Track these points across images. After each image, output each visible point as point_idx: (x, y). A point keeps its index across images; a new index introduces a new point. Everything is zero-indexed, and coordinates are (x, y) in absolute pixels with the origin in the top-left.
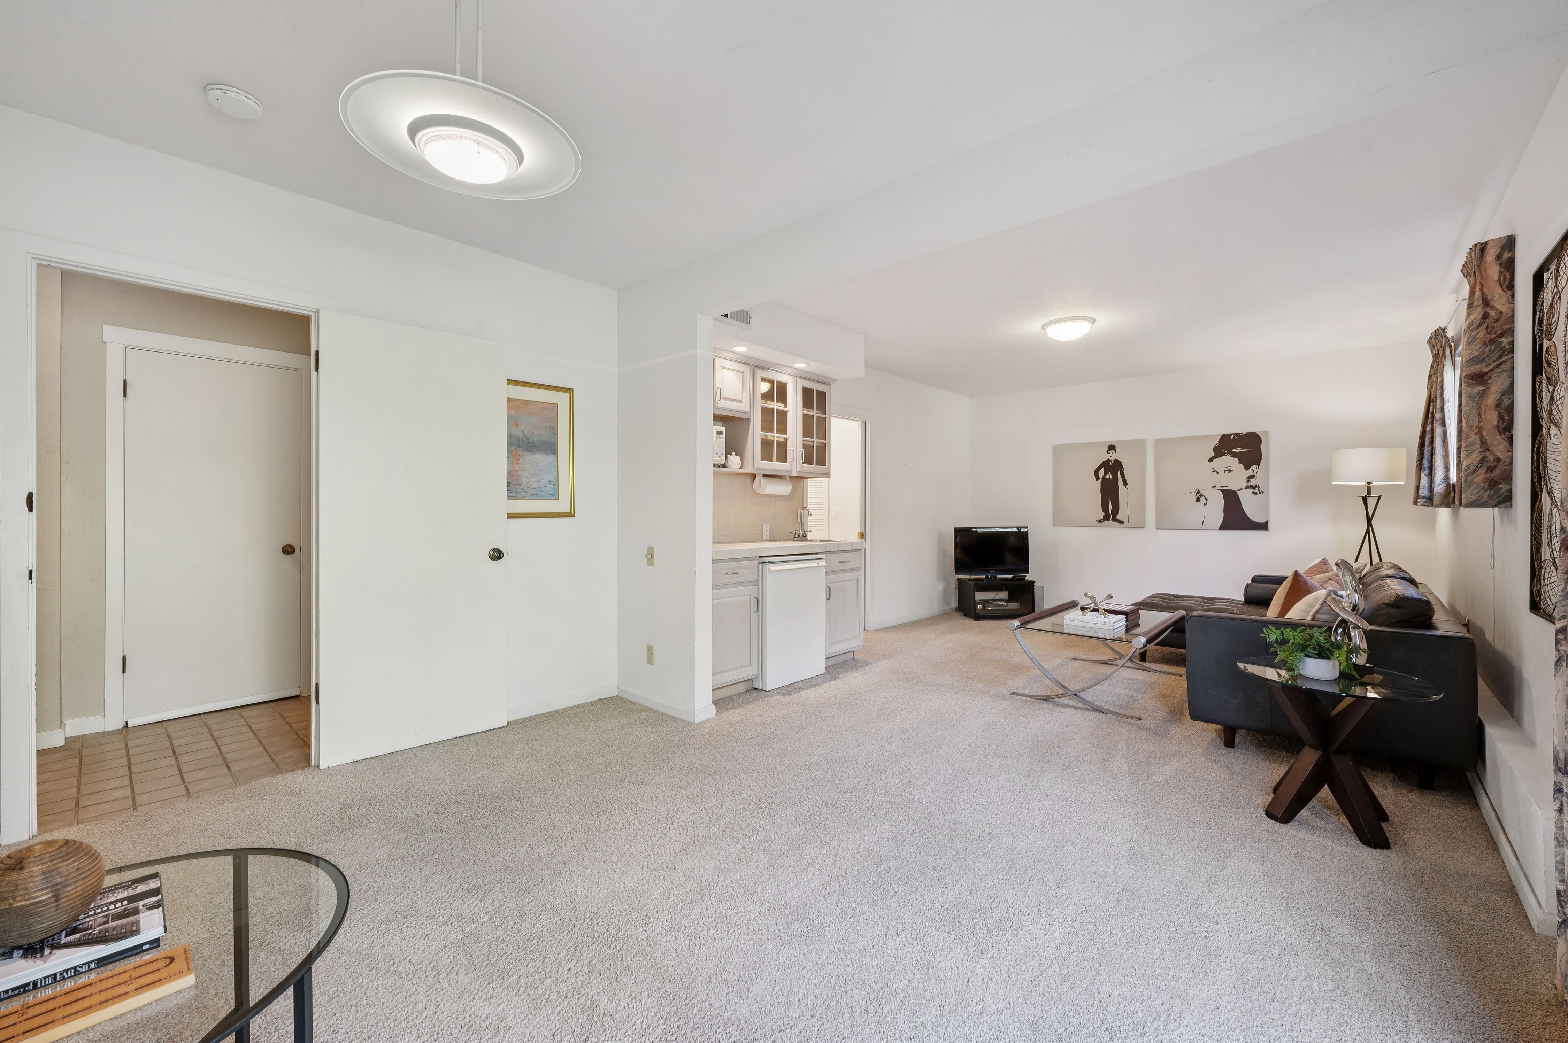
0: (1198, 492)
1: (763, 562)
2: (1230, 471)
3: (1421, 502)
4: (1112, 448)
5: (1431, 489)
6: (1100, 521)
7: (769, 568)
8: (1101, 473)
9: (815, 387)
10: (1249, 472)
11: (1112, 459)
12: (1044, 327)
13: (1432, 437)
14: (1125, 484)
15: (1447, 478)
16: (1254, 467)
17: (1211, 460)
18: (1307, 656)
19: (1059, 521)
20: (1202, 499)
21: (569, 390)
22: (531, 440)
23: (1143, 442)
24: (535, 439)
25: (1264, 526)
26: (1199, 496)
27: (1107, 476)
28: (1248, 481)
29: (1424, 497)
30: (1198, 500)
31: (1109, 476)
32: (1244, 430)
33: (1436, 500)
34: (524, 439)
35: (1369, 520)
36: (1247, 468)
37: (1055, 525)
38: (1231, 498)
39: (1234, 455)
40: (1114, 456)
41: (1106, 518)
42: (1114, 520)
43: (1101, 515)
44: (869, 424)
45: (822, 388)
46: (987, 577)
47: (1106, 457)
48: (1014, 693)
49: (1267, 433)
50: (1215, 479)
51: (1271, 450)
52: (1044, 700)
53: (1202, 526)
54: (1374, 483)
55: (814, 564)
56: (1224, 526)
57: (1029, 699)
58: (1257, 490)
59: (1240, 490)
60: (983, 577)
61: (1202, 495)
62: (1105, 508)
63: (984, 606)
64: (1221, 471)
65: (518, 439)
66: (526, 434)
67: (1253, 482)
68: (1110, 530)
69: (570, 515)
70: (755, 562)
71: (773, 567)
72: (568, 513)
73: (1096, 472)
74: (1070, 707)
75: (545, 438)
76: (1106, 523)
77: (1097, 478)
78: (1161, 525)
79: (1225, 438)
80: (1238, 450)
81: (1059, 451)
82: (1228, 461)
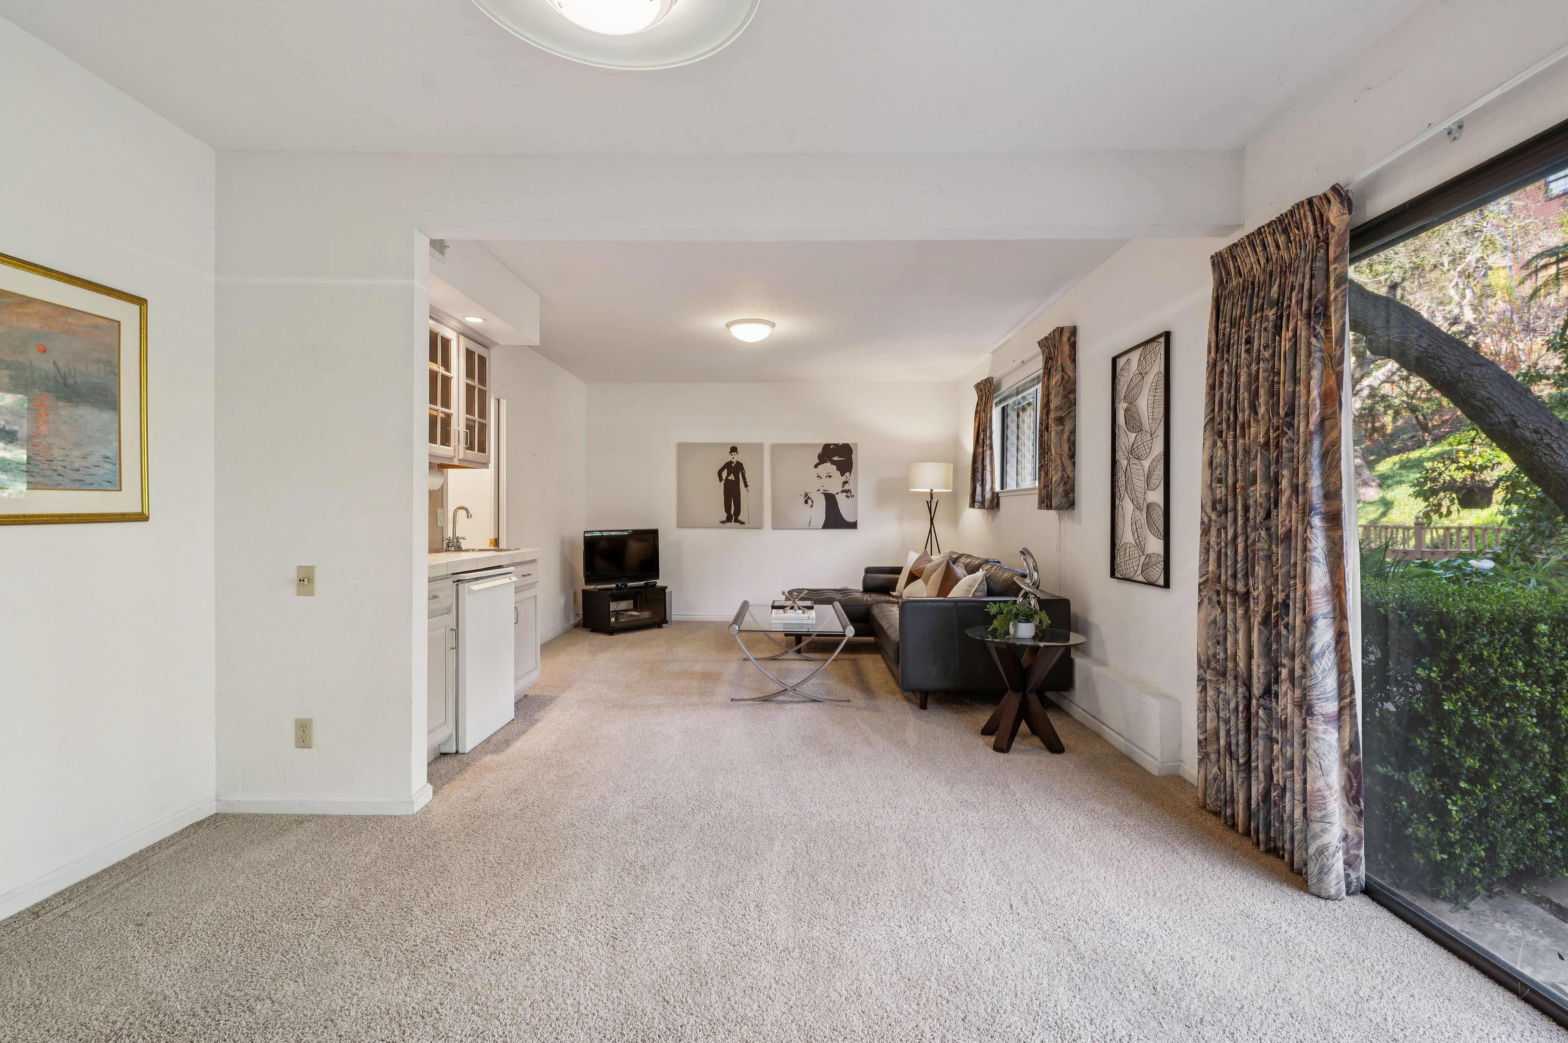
0: (806, 495)
1: (458, 581)
2: (830, 477)
3: (977, 505)
4: (734, 449)
5: (983, 496)
6: (723, 522)
7: (469, 588)
8: (724, 474)
9: (478, 350)
10: (844, 479)
11: (734, 461)
12: (728, 325)
13: (983, 457)
14: (746, 486)
15: (992, 488)
16: (847, 474)
17: (816, 466)
18: (1019, 622)
19: (682, 523)
20: (809, 501)
21: (141, 302)
22: (71, 381)
23: (760, 446)
24: (78, 380)
25: (853, 525)
26: (807, 499)
27: (730, 478)
28: (843, 486)
29: (979, 502)
30: (806, 502)
31: (732, 477)
32: (841, 441)
33: (987, 504)
34: (59, 379)
35: (932, 520)
36: (842, 475)
37: (679, 526)
38: (830, 500)
39: (833, 463)
40: (736, 458)
41: (729, 519)
42: (737, 521)
43: (724, 516)
44: (503, 403)
45: (483, 352)
46: (617, 586)
47: (728, 458)
48: (732, 700)
49: (856, 445)
50: (819, 484)
51: (860, 459)
52: (765, 701)
53: (809, 527)
54: (934, 490)
55: (505, 580)
56: (826, 526)
57: (751, 702)
58: (849, 494)
59: (838, 493)
60: (614, 586)
61: (809, 498)
62: (727, 509)
63: (617, 619)
64: (823, 475)
65: (47, 376)
66: (62, 370)
67: (847, 487)
68: (732, 533)
69: (142, 517)
70: (449, 582)
71: (476, 586)
72: (136, 514)
73: (720, 473)
74: (791, 702)
75: (96, 381)
76: (728, 524)
77: (721, 479)
78: (777, 525)
79: (826, 447)
80: (836, 458)
81: (684, 450)
82: (828, 468)
